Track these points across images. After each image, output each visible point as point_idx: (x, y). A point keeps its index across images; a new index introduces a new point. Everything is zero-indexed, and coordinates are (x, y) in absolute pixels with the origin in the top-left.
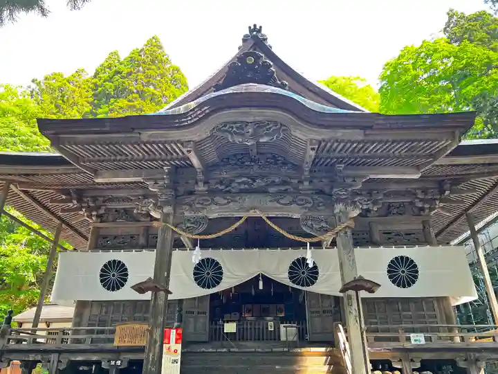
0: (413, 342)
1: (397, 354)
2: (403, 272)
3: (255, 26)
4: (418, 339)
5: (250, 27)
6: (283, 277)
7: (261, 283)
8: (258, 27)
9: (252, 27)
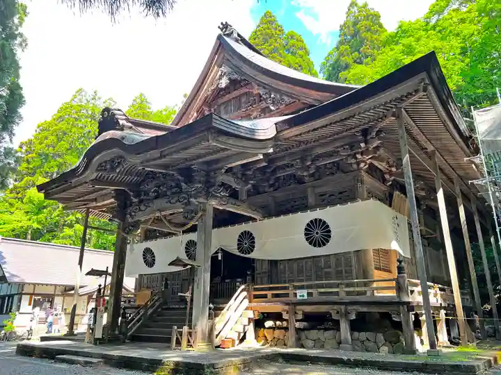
0: (298, 297)
1: (287, 307)
2: (318, 233)
3: (222, 23)
4: (302, 294)
5: (219, 27)
6: (233, 249)
7: (220, 255)
8: (224, 23)
9: (221, 26)
